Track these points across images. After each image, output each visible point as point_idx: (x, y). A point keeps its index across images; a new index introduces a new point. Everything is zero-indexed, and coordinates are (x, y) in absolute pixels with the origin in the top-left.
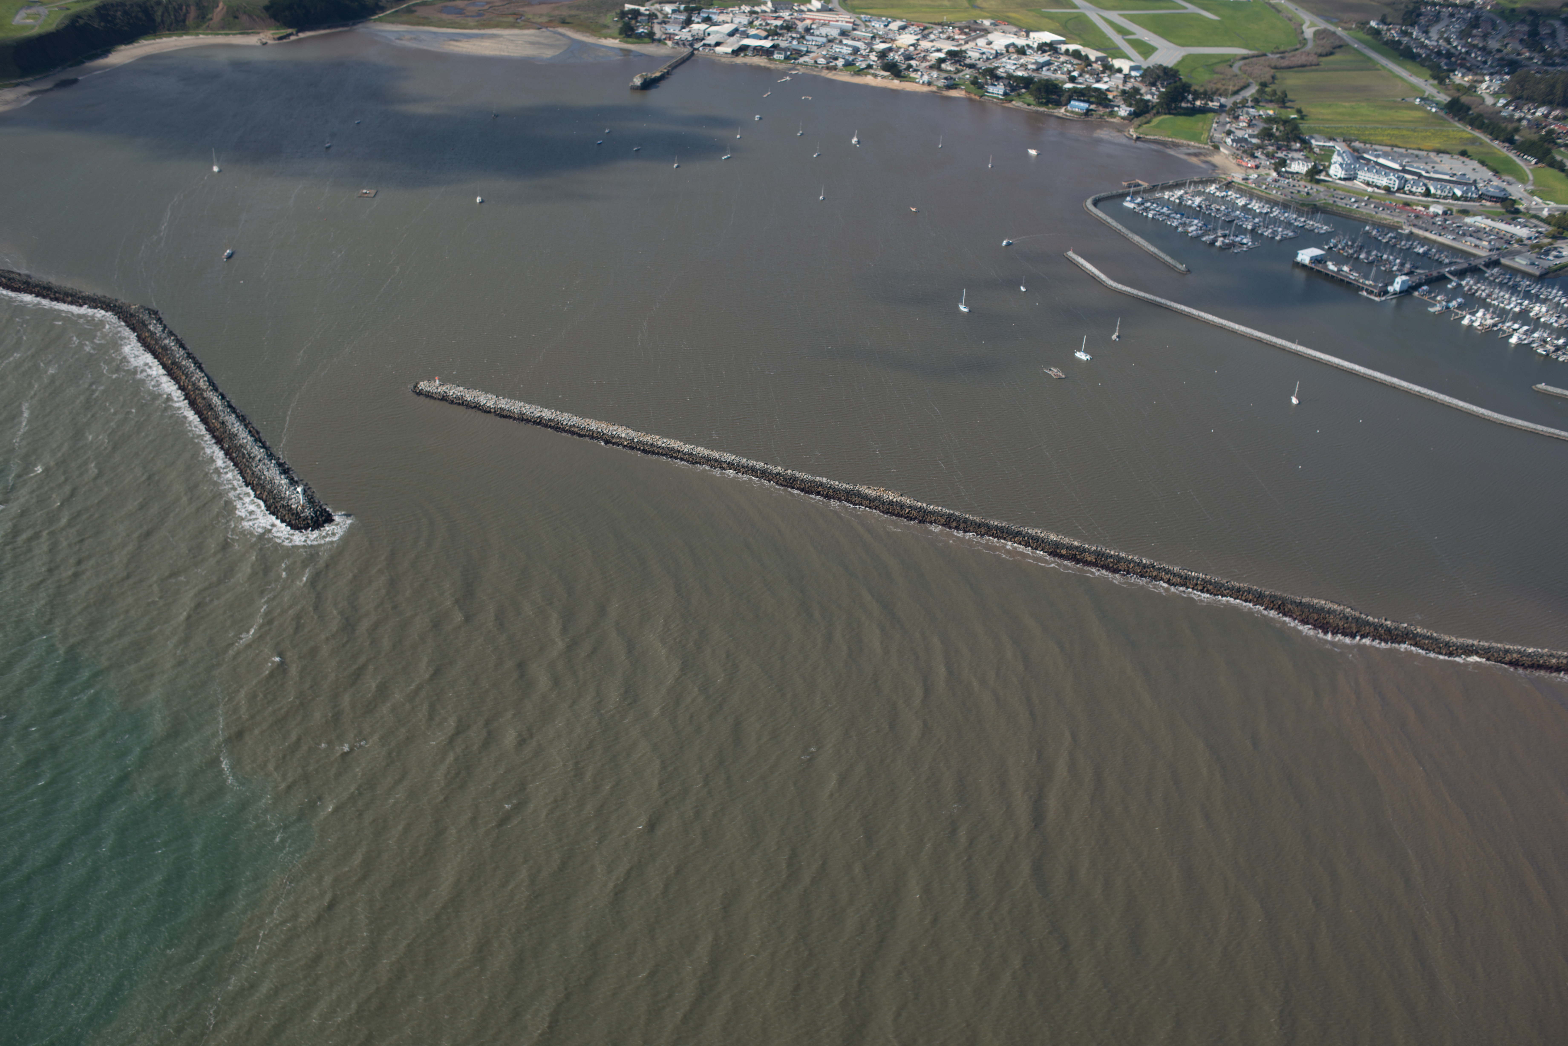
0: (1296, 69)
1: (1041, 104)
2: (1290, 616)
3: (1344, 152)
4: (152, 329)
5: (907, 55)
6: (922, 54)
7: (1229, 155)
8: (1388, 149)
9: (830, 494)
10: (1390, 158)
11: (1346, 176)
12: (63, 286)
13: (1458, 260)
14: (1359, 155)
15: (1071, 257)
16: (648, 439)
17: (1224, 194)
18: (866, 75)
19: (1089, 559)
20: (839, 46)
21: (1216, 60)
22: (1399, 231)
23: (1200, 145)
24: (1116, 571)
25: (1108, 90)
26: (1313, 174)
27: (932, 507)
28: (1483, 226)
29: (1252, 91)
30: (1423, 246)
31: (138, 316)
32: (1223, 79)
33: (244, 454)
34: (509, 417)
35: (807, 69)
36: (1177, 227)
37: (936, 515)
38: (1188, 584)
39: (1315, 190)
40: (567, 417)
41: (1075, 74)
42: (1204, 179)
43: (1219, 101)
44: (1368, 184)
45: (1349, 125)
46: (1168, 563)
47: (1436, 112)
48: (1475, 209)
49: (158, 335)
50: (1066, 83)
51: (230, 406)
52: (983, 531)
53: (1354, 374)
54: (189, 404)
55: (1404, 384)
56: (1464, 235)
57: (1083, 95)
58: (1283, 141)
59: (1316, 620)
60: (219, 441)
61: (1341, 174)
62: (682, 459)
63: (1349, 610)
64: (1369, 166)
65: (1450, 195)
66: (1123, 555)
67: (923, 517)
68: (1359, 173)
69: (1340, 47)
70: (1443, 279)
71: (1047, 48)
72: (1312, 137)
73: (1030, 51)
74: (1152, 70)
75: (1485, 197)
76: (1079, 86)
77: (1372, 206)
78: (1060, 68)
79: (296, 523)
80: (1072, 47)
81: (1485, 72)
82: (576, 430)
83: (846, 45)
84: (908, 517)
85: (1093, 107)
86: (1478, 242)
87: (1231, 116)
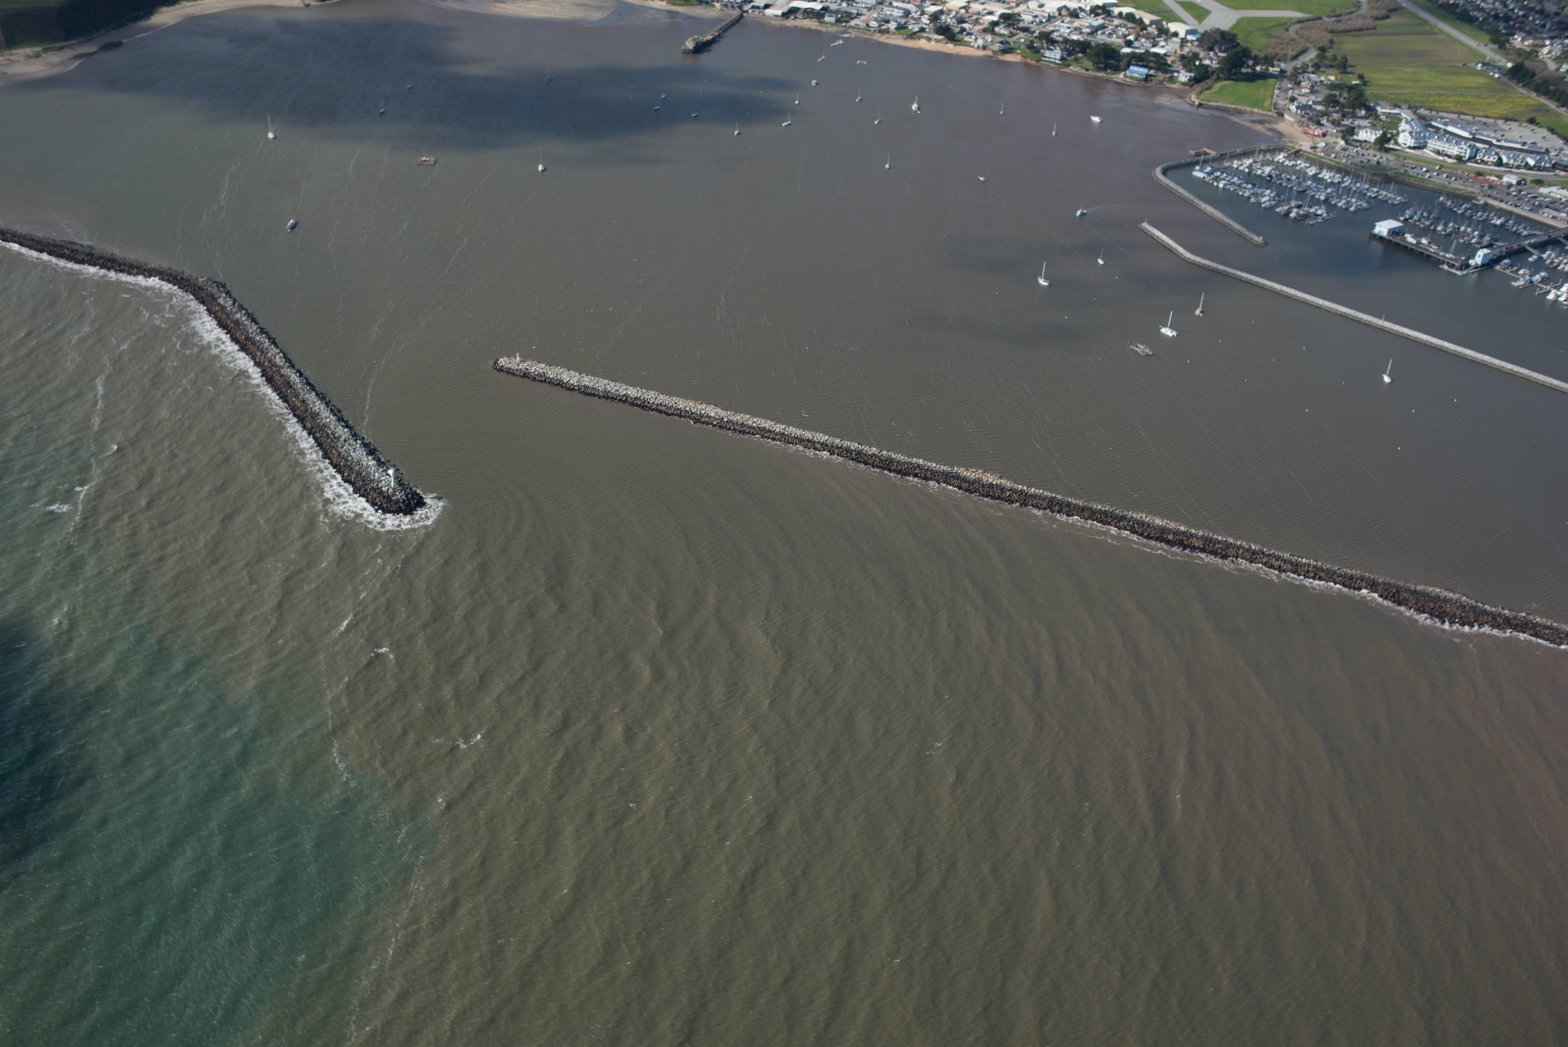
0: (1353, 33)
1: (1099, 69)
2: (1406, 605)
3: (1412, 120)
4: (222, 303)
5: (959, 18)
6: (974, 17)
7: (1294, 123)
8: (1455, 116)
9: (928, 475)
10: (1459, 126)
11: (1415, 145)
12: (127, 258)
13: (1537, 232)
14: (1427, 123)
15: (1146, 229)
16: (738, 418)
17: (1293, 163)
18: (920, 38)
19: (1197, 545)
20: (890, 9)
21: (1271, 24)
22: (1474, 201)
23: (1264, 112)
24: (1225, 557)
25: (1165, 55)
26: (1382, 143)
27: (1033, 490)
28: (1558, 196)
29: (1311, 56)
30: (1499, 218)
31: (207, 289)
32: (1281, 44)
33: (328, 434)
34: (594, 395)
35: (859, 32)
36: (1249, 198)
37: (1037, 498)
38: (1299, 571)
39: (1385, 159)
40: (653, 396)
41: (1131, 38)
42: (1271, 148)
43: (1279, 66)
44: (1438, 153)
45: (1413, 91)
46: (1278, 549)
47: (1499, 78)
48: (1549, 179)
49: (229, 309)
50: (1122, 47)
51: (308, 384)
52: (1087, 515)
53: (1443, 351)
54: (267, 381)
55: (1496, 362)
56: (1540, 206)
57: (1142, 60)
58: (1349, 108)
59: (1432, 609)
60: (301, 420)
61: (1411, 142)
62: (774, 439)
63: (1464, 598)
64: (1440, 134)
65: (1523, 164)
66: (1231, 540)
67: (1025, 500)
68: (1429, 141)
69: (1395, 10)
70: (1523, 251)
71: (1100, 11)
72: (1377, 104)
73: (1083, 14)
74: (1210, 34)
75: (1558, 167)
76: (1137, 51)
77: (1445, 176)
78: (1114, 32)
79: (387, 506)
80: (1125, 10)
81: (1545, 36)
82: (664, 408)
83: (897, 7)
84: (1009, 500)
85: (1152, 72)
86: (1555, 214)
87: (1292, 82)
